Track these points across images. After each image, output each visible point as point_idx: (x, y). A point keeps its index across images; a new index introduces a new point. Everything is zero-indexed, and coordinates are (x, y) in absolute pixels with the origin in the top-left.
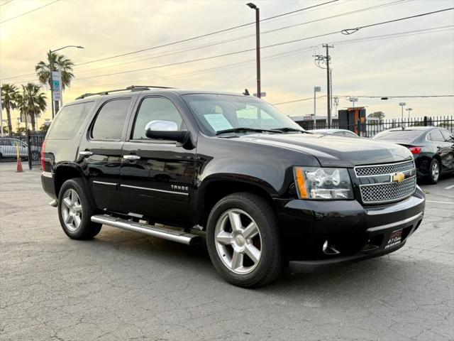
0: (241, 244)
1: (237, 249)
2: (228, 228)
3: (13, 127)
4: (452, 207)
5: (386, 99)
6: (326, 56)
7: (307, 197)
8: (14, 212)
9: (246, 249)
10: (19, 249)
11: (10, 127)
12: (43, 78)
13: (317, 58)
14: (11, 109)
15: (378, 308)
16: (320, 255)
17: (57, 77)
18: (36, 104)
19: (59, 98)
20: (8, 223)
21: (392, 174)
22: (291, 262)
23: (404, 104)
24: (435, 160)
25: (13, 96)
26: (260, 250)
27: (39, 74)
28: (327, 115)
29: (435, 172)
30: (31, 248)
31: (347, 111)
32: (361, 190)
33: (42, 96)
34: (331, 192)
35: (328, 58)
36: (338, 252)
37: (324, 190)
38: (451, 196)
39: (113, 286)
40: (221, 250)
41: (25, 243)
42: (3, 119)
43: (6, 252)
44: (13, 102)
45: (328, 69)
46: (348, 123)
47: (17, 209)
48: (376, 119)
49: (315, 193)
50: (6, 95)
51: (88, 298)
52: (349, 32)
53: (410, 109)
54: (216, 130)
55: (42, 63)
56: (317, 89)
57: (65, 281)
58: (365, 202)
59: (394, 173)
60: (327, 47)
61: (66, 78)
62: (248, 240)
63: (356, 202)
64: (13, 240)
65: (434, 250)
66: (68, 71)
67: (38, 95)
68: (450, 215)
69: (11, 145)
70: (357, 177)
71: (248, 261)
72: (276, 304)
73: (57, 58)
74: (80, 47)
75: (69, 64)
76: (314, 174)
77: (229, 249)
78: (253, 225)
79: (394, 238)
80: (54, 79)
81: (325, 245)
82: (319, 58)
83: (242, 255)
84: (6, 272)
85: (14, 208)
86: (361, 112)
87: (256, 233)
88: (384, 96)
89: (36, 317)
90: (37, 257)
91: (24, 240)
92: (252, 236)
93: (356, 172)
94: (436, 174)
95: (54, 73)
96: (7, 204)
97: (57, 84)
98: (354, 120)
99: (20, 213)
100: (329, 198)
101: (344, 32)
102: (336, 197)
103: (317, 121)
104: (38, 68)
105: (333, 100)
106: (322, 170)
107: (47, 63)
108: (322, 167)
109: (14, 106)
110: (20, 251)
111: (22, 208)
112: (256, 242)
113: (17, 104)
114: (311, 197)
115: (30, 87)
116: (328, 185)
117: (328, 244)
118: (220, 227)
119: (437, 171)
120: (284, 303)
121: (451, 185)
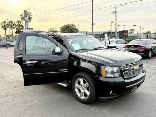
0: (83, 89)
1: (82, 91)
2: (79, 83)
3: (14, 35)
4: (155, 69)
5: (135, 26)
6: (115, 11)
7: (105, 76)
8: (12, 68)
9: (85, 91)
10: (13, 84)
11: (13, 34)
12: (23, 19)
13: (112, 12)
14: (13, 29)
15: (128, 114)
16: (109, 95)
17: (27, 19)
18: (21, 27)
19: (28, 26)
20: (10, 73)
21: (134, 67)
22: (99, 97)
23: (141, 27)
24: (150, 50)
25: (13, 25)
26: (89, 91)
27: (21, 17)
28: (115, 30)
29: (150, 55)
30: (17, 84)
31: (122, 31)
32: (124, 74)
33: (22, 24)
34: (113, 75)
35: (116, 12)
36: (115, 94)
37: (111, 74)
38: (155, 64)
39: (41, 102)
40: (77, 90)
41: (15, 82)
42: (10, 32)
43: (8, 85)
44: (13, 26)
45: (116, 16)
46: (122, 36)
47: (14, 67)
48: (131, 32)
49: (108, 75)
50: (11, 24)
51: (33, 106)
52: (123, 5)
53: (143, 28)
54: (76, 50)
55: (22, 14)
56: (112, 22)
57: (26, 99)
58: (125, 78)
59: (135, 67)
60: (116, 8)
61: (30, 19)
62: (86, 88)
63: (122, 77)
64: (11, 81)
65: (148, 88)
66: (31, 16)
67: (21, 24)
68: (154, 72)
69: (13, 41)
70: (123, 69)
71: (85, 95)
72: (94, 111)
73: (27, 12)
74: (34, 9)
75: (31, 14)
76: (107, 68)
77: (79, 90)
78: (87, 84)
79: (135, 88)
80: (26, 20)
81: (111, 92)
82: (113, 12)
83: (83, 93)
84: (8, 95)
85: (13, 66)
86: (126, 32)
87: (88, 86)
88: (134, 25)
89: (16, 114)
90: (18, 88)
91: (15, 80)
92: (87, 87)
93: (122, 68)
94: (151, 55)
95: (26, 18)
96: (10, 65)
97: (27, 21)
98: (124, 35)
99: (14, 69)
100: (113, 77)
101: (121, 5)
102: (115, 76)
103: (112, 32)
104: (21, 16)
105: (117, 26)
106: (111, 67)
107: (24, 14)
108: (110, 66)
109: (14, 28)
110: (13, 85)
111: (15, 67)
112: (88, 89)
113: (15, 27)
114: (106, 76)
115: (18, 21)
116: (112, 72)
117: (112, 92)
118: (76, 82)
119: (151, 54)
120: (97, 110)
121: (155, 59)
